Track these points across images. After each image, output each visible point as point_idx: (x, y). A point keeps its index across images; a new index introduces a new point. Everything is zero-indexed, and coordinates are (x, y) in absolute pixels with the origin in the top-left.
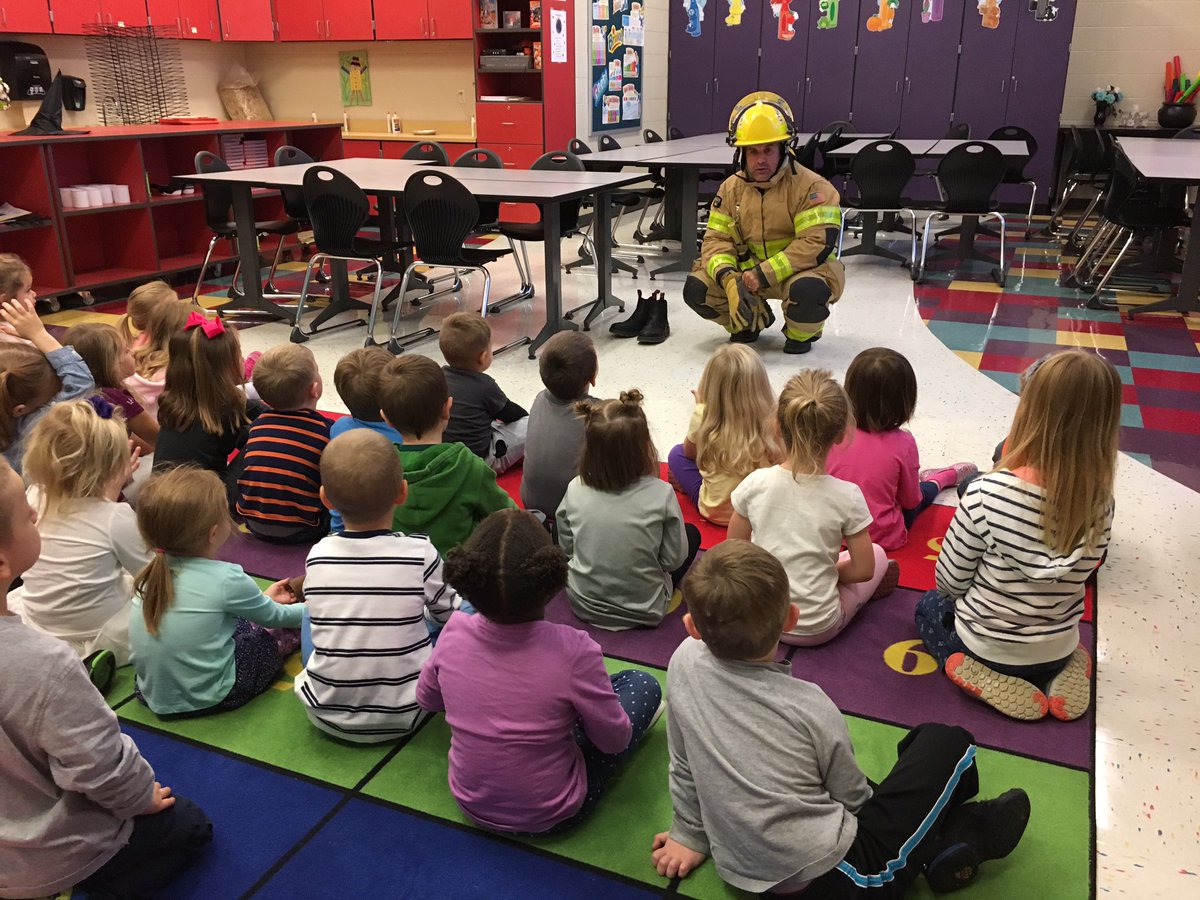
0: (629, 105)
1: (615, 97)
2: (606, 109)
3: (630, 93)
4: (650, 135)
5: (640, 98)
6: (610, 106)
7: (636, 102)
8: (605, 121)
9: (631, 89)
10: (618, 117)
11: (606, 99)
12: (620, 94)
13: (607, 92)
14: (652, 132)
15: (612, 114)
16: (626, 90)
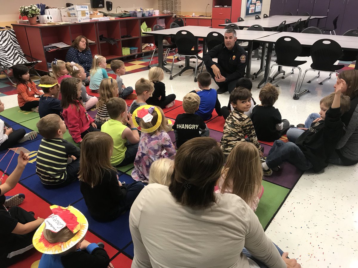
0: (258, 7)
1: (253, 5)
2: (251, 9)
3: (258, 3)
4: (265, 16)
5: (261, 5)
6: (252, 8)
7: (260, 6)
8: (250, 12)
9: (259, 2)
10: (254, 11)
11: (251, 6)
12: (255, 4)
13: (251, 4)
14: (266, 15)
15: (252, 10)
16: (257, 3)
